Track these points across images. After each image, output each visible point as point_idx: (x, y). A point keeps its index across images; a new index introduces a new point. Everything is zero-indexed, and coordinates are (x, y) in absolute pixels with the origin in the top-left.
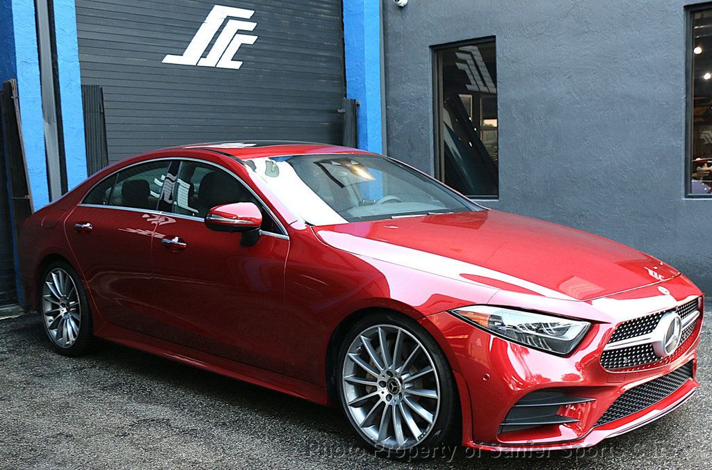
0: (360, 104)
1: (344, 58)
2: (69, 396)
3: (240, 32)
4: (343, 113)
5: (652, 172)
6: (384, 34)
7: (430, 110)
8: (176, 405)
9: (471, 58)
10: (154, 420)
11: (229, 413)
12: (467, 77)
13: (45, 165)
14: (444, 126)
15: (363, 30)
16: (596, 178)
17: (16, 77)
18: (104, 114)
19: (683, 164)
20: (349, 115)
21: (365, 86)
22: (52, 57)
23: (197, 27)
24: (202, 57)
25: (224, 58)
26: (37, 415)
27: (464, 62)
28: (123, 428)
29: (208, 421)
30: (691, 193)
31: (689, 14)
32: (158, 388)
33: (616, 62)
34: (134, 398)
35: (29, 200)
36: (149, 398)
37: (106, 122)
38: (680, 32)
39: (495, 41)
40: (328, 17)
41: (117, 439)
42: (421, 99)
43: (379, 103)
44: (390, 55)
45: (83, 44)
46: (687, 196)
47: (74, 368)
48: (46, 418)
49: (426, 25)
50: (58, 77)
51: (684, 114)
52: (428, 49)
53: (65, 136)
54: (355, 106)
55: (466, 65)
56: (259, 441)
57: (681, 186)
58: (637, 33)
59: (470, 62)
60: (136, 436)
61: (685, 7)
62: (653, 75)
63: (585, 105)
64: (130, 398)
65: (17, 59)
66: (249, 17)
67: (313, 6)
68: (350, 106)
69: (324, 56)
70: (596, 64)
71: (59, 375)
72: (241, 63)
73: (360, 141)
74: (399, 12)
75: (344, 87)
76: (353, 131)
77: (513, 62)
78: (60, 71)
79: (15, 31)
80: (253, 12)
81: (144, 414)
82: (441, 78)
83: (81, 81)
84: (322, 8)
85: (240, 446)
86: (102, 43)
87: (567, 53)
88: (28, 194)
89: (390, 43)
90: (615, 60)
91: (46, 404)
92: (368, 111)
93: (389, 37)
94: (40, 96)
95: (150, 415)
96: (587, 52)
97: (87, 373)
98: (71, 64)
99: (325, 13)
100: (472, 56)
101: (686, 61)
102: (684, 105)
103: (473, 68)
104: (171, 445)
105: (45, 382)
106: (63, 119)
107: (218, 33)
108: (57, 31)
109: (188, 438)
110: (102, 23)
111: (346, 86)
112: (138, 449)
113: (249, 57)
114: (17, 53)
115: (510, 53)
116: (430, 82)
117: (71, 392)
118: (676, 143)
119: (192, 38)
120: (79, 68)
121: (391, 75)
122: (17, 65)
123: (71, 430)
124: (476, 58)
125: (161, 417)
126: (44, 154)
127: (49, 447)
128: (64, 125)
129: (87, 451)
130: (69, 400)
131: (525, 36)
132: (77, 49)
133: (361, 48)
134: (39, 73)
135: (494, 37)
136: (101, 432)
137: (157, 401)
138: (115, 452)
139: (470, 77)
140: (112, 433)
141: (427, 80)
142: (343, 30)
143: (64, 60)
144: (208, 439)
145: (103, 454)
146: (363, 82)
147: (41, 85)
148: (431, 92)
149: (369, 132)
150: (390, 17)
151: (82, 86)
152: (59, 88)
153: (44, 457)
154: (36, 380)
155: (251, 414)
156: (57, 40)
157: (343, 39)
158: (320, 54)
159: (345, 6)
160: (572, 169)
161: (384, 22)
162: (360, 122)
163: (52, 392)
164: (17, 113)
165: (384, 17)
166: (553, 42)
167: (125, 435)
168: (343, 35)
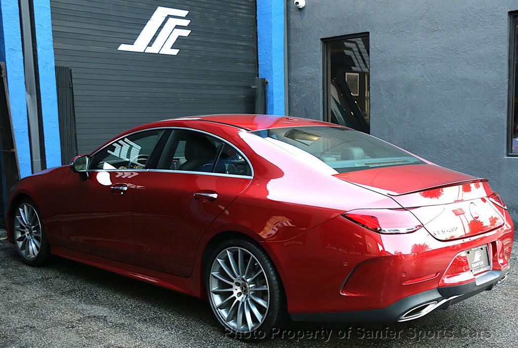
0: (268, 81)
1: (257, 47)
2: (36, 298)
3: (177, 27)
4: (256, 89)
5: (482, 137)
6: (288, 29)
7: (321, 87)
8: (113, 306)
9: (355, 46)
10: (95, 317)
11: (150, 311)
12: (353, 60)
13: (27, 127)
14: (332, 98)
15: (272, 27)
16: (441, 140)
17: (5, 61)
18: (72, 88)
19: (506, 131)
20: (260, 90)
21: (272, 68)
22: (33, 45)
23: (145, 24)
24: (148, 46)
25: (165, 46)
26: (11, 312)
27: (350, 49)
28: (72, 322)
29: (134, 318)
30: (511, 153)
31: (512, 18)
32: (102, 294)
33: (457, 54)
34: (84, 301)
35: (14, 152)
36: (95, 301)
37: (74, 94)
38: (505, 32)
39: (369, 36)
40: (245, 15)
41: (67, 330)
42: (314, 78)
43: (283, 81)
44: (292, 45)
45: (56, 35)
46: (508, 155)
47: (42, 278)
48: (17, 314)
49: (318, 23)
50: (37, 61)
51: (507, 93)
52: (320, 41)
53: (42, 105)
54: (265, 83)
55: (352, 52)
56: (167, 332)
57: (503, 148)
58: (473, 32)
59: (355, 49)
60: (80, 328)
61: (509, 12)
62: (484, 64)
63: (434, 86)
64: (80, 301)
65: (6, 47)
66: (185, 16)
67: (233, 7)
68: (261, 83)
69: (242, 45)
70: (442, 55)
71: (31, 283)
72: (178, 50)
73: (268, 110)
74: (299, 12)
75: (257, 69)
76: (263, 102)
77: (382, 52)
78: (38, 56)
79: (4, 25)
80: (188, 12)
81: (88, 312)
82: (329, 62)
83: (55, 63)
84: (241, 9)
85: (154, 336)
86: (71, 34)
87: (421, 46)
88: (13, 148)
89: (292, 36)
90: (457, 52)
91: (19, 304)
92: (274, 87)
93: (291, 31)
94: (23, 75)
95: (93, 313)
96: (436, 46)
97: (52, 281)
98: (47, 51)
99: (243, 13)
100: (357, 44)
101: (509, 53)
102: (507, 87)
103: (357, 54)
104: (105, 334)
105: (19, 288)
106: (41, 92)
107: (161, 27)
108: (37, 27)
109: (118, 329)
110: (71, 19)
111: (258, 68)
112: (81, 337)
113: (184, 46)
114: (5, 43)
115: (379, 46)
116: (321, 66)
117: (38, 295)
118: (502, 115)
119: (141, 32)
120: (53, 55)
121: (292, 60)
122: (6, 51)
123: (35, 323)
124: (359, 46)
125: (101, 315)
126: (27, 118)
127: (17, 336)
128: (42, 97)
129: (44, 339)
130: (36, 302)
131: (391, 33)
132: (52, 40)
133: (270, 40)
134: (23, 58)
135: (368, 33)
136: (56, 324)
137: (100, 303)
138: (64, 339)
139: (355, 61)
140: (64, 325)
141: (318, 64)
142: (257, 26)
143: (42, 48)
144: (132, 331)
145: (56, 341)
146: (271, 65)
147: (24, 66)
148: (321, 73)
149: (275, 102)
150: (292, 16)
151: (55, 67)
152: (38, 69)
153: (13, 342)
154: (14, 286)
155: (166, 314)
156: (36, 33)
157: (257, 32)
158: (239, 43)
159: (258, 8)
160: (424, 134)
161: (287, 20)
162: (268, 95)
163: (25, 295)
164: (5, 88)
165: (287, 16)
166: (411, 37)
167: (73, 327)
168: (257, 29)
